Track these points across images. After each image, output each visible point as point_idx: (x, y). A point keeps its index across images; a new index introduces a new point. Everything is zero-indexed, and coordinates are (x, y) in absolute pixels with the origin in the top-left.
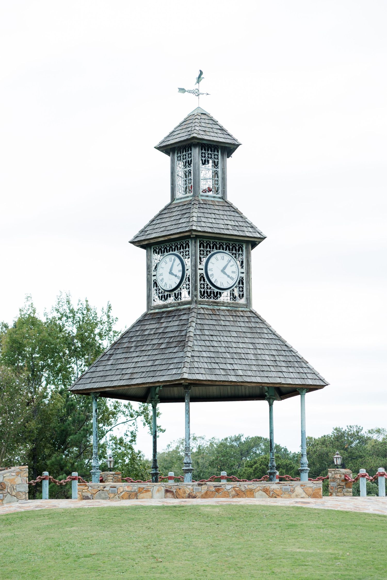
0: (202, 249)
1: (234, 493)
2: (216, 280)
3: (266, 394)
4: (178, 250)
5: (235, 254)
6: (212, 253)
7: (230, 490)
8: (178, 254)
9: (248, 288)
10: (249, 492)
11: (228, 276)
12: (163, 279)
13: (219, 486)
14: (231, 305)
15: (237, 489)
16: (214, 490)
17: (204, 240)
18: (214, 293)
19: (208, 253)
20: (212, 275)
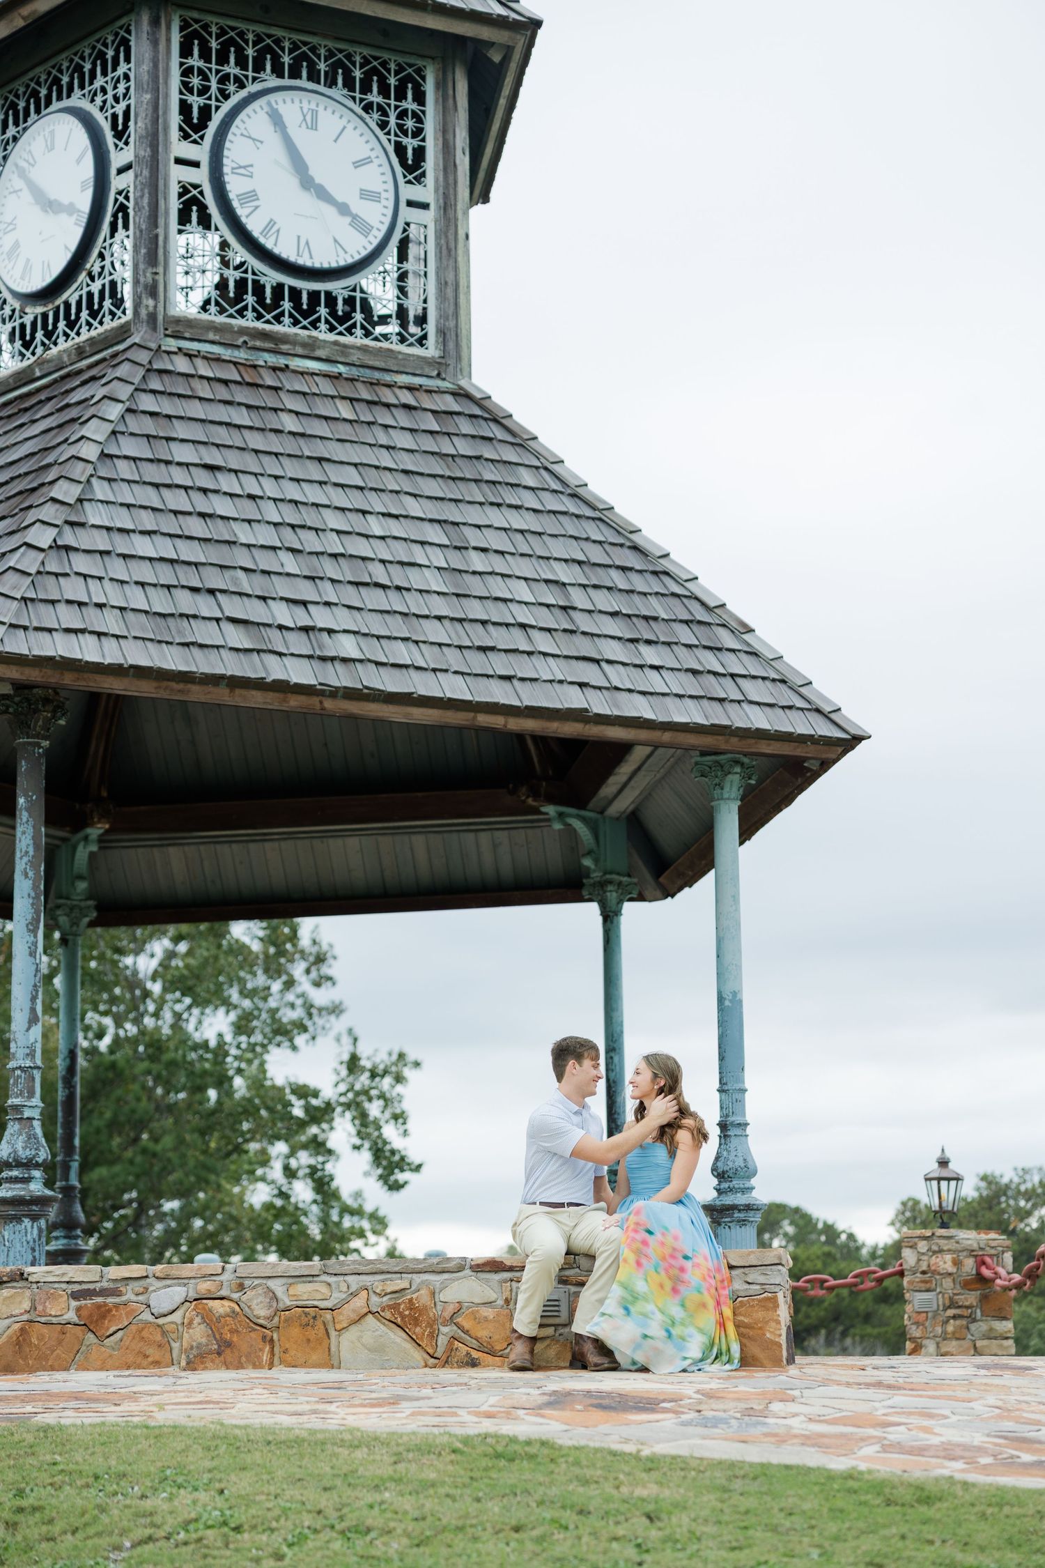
0: (195, 61)
1: (198, 1334)
2: (272, 223)
3: (587, 862)
4: (82, 87)
5: (383, 111)
6: (253, 88)
7: (177, 1317)
8: (85, 104)
9: (450, 277)
10: (295, 1331)
11: (343, 209)
12: (17, 245)
13: (103, 1292)
14: (355, 357)
15: (219, 1307)
16: (71, 1316)
17: (209, 18)
18: (259, 289)
19: (232, 88)
20: (252, 196)
